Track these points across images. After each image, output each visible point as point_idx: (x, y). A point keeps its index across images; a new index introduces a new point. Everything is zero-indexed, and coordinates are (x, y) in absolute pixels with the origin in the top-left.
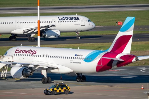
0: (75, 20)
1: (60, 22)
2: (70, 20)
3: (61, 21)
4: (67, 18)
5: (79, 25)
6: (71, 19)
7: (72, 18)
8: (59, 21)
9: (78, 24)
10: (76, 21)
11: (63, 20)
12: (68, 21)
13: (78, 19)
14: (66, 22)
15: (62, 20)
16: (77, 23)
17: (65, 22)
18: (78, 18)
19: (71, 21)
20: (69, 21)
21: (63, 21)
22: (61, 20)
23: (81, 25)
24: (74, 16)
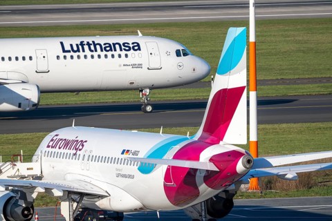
0: (123, 53)
1: (65, 57)
2: (104, 53)
3: (68, 55)
4: (95, 45)
5: (140, 66)
6: (110, 47)
7: (114, 44)
8: (62, 55)
9: (134, 66)
10: (126, 56)
11: (78, 50)
12: (95, 54)
13: (137, 47)
14: (89, 57)
15: (74, 51)
16: (130, 60)
17: (82, 57)
18: (138, 45)
19: (109, 54)
20: (99, 56)
21: (75, 55)
22: (69, 51)
23: (145, 67)
24: (121, 40)
